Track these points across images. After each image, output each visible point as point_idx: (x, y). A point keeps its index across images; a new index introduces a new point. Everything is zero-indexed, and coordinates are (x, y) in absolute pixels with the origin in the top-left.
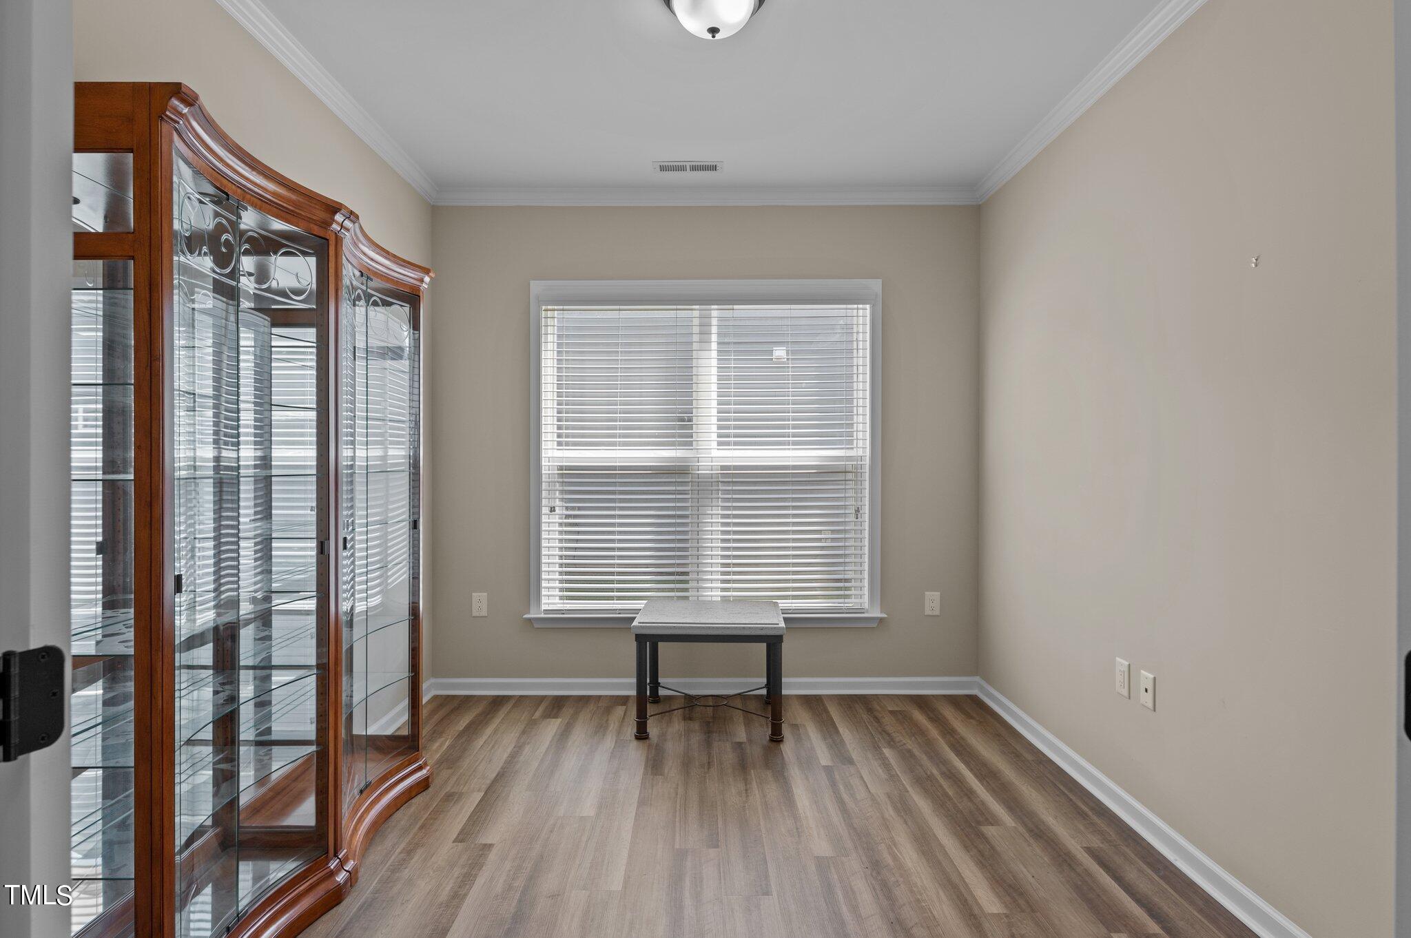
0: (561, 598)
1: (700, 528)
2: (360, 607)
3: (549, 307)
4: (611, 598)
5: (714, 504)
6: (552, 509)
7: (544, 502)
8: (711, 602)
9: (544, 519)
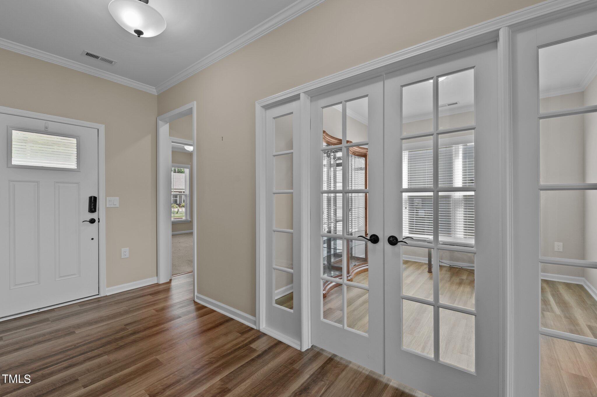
0: (409, 233)
1: (455, 218)
2: (353, 231)
3: (405, 151)
4: (425, 234)
5: (461, 207)
6: (406, 208)
7: (403, 206)
8: (460, 238)
9: (403, 211)
